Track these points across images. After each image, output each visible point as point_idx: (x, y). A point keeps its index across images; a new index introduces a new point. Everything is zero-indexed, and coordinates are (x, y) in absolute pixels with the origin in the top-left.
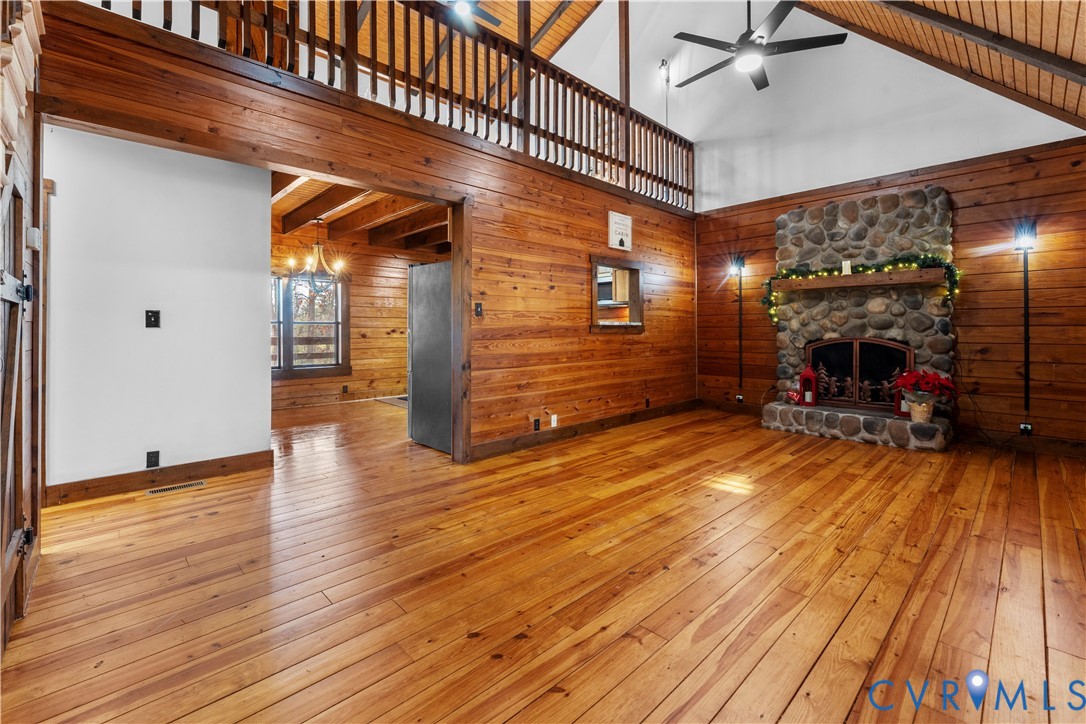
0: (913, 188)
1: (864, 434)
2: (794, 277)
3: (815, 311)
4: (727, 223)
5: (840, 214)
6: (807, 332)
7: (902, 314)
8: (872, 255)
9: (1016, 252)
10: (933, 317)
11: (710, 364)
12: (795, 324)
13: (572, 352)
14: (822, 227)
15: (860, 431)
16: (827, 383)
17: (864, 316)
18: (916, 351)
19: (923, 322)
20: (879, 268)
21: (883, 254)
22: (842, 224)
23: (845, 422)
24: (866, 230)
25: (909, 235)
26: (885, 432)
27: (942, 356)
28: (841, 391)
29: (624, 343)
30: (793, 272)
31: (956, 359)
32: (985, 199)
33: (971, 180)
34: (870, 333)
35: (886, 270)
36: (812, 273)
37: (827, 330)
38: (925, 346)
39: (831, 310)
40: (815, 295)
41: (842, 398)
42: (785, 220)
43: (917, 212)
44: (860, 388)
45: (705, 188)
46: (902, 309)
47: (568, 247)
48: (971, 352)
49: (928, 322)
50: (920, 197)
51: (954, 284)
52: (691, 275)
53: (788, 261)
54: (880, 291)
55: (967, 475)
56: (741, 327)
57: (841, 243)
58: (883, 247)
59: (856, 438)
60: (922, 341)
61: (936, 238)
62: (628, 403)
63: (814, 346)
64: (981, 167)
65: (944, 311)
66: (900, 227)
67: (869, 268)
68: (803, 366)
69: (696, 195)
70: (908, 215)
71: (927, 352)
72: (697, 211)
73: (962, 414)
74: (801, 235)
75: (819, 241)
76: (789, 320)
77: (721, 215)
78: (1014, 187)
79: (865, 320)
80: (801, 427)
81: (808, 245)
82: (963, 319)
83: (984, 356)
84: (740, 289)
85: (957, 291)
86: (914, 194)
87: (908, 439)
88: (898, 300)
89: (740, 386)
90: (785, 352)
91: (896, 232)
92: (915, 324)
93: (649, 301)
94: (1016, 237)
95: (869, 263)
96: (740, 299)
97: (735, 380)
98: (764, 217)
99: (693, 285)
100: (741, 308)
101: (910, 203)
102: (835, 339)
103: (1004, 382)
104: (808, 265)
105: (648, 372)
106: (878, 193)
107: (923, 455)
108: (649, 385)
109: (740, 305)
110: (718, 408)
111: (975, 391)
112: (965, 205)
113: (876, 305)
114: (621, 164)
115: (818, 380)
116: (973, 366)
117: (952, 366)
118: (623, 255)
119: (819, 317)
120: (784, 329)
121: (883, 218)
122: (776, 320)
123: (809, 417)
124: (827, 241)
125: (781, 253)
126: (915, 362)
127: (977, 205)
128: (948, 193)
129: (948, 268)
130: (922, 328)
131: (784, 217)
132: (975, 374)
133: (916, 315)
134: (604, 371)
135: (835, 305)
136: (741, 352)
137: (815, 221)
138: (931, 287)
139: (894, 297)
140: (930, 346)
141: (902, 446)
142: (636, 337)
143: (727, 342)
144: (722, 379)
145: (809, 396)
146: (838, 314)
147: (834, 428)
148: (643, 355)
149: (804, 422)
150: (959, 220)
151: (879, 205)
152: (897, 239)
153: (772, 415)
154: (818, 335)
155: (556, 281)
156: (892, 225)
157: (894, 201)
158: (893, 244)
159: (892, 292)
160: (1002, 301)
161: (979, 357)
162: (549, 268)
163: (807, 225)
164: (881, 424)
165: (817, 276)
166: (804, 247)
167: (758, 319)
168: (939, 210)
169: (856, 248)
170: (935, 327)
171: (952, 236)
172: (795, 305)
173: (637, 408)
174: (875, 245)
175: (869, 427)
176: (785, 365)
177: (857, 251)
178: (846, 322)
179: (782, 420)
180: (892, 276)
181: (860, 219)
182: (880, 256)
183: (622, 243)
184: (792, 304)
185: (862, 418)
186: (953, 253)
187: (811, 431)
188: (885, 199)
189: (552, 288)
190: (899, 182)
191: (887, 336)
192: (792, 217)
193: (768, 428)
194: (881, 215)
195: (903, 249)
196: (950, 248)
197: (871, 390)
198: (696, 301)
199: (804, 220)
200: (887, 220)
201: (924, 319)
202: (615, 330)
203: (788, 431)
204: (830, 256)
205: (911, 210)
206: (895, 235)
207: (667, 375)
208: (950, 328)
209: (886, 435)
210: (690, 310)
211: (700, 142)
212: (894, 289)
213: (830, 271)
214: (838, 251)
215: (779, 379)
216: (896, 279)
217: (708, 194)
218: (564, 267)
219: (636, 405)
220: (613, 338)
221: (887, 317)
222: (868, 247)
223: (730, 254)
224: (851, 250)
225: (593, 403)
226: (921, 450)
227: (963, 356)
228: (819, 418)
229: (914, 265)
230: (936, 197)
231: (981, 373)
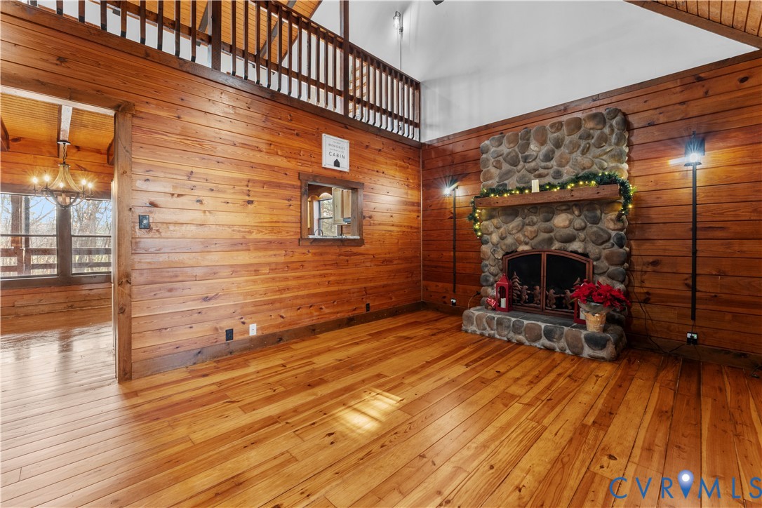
0: (594, 111)
1: (544, 341)
2: (492, 195)
3: (511, 226)
4: (444, 150)
5: (532, 138)
6: (504, 244)
7: (583, 229)
8: (558, 174)
9: (686, 168)
10: (610, 231)
11: (433, 272)
12: (495, 238)
13: (277, 264)
14: (517, 150)
15: (541, 337)
16: (520, 291)
17: (551, 230)
18: (595, 263)
19: (601, 236)
20: (563, 186)
21: (567, 173)
22: (534, 147)
23: (529, 329)
24: (553, 152)
25: (589, 155)
26: (563, 340)
27: (618, 267)
28: (532, 298)
29: (340, 255)
30: (493, 191)
31: (629, 271)
32: (658, 119)
33: (645, 102)
34: (556, 245)
35: (569, 187)
36: (507, 191)
37: (520, 243)
38: (602, 257)
39: (524, 225)
40: (512, 211)
41: (532, 304)
42: (487, 146)
43: (597, 133)
44: (547, 296)
45: (429, 121)
46: (583, 224)
47: (271, 164)
48: (644, 264)
49: (605, 236)
50: (600, 119)
51: (628, 199)
52: (416, 196)
53: (490, 182)
54: (564, 208)
55: (629, 396)
56: (455, 240)
57: (533, 164)
58: (567, 167)
59: (538, 345)
60: (600, 254)
61: (613, 157)
62: (346, 308)
63: (510, 257)
64: (655, 88)
65: (619, 225)
66: (581, 148)
67: (554, 186)
68: (501, 275)
69: (422, 127)
70: (589, 136)
71: (603, 264)
72: (422, 141)
73: (635, 322)
74: (501, 158)
75: (514, 163)
76: (490, 234)
77: (440, 144)
78: (684, 106)
79: (552, 234)
80: (493, 332)
81: (506, 167)
82: (637, 233)
83: (655, 268)
84: (455, 207)
85: (630, 206)
86: (594, 116)
87: (582, 348)
88: (579, 216)
89: (454, 291)
90: (487, 262)
91: (579, 152)
92: (594, 238)
93: (370, 217)
94: (686, 154)
95: (555, 182)
96: (455, 216)
97: (450, 286)
98: (473, 143)
99: (418, 204)
100: (455, 224)
101: (590, 125)
102: (526, 251)
103: (673, 293)
104: (506, 185)
105: (367, 280)
106: (565, 118)
107: (594, 365)
108: (370, 291)
109: (455, 221)
110: (437, 309)
111: (646, 301)
112: (640, 126)
113: (561, 220)
114: (340, 93)
115: (511, 287)
116: (645, 277)
117: (627, 277)
118: (340, 175)
119: (514, 232)
120: (486, 242)
121: (567, 140)
122: (479, 234)
123: (500, 323)
124: (521, 163)
125: (484, 175)
126: (593, 273)
127: (650, 125)
128: (625, 115)
129: (623, 184)
130: (600, 242)
131: (487, 142)
132: (647, 284)
133: (595, 229)
134: (317, 280)
135: (527, 221)
136: (455, 262)
137: (512, 145)
138: (606, 203)
139: (577, 213)
140: (607, 258)
141: (577, 355)
142: (355, 249)
143: (444, 254)
144: (440, 284)
145: (503, 302)
146: (529, 228)
147: (520, 334)
148: (363, 265)
149: (495, 327)
150: (634, 140)
151: (564, 127)
152: (579, 158)
153: (470, 318)
154: (514, 248)
155: (253, 196)
156: (575, 147)
157: (577, 124)
158: (576, 163)
159: (574, 208)
160: (672, 216)
161: (650, 268)
162: (246, 183)
163: (505, 149)
164: (558, 332)
165: (511, 194)
166: (503, 168)
167: (468, 234)
168: (616, 130)
169: (545, 168)
170: (612, 241)
171: (628, 155)
172: (495, 221)
173: (356, 312)
174: (561, 165)
175: (549, 334)
176: (487, 274)
177: (545, 171)
178: (536, 236)
179: (478, 325)
180: (573, 193)
181: (548, 142)
182: (565, 175)
183: (337, 163)
184: (493, 220)
185: (543, 325)
186: (628, 171)
187: (502, 335)
188: (569, 123)
189: (250, 202)
190: (583, 107)
191: (570, 249)
192: (493, 142)
193: (466, 332)
194: (566, 137)
195: (584, 169)
196: (626, 166)
197: (556, 298)
198: (421, 218)
199: (503, 145)
200: (571, 142)
201: (601, 233)
202: (330, 243)
203: (482, 335)
204: (524, 176)
205: (592, 131)
206: (577, 155)
207: (390, 282)
208: (625, 241)
209: (563, 343)
210: (415, 225)
211: (425, 82)
212: (576, 205)
213: (522, 190)
214: (530, 171)
215: (483, 286)
216: (578, 195)
217: (431, 126)
218: (264, 183)
219: (355, 309)
220: (327, 250)
221: (570, 231)
222: (555, 167)
223: (445, 177)
224: (541, 171)
225: (303, 311)
226: (593, 359)
227: (637, 268)
228: (507, 325)
229: (593, 183)
230: (614, 118)
231: (652, 283)
